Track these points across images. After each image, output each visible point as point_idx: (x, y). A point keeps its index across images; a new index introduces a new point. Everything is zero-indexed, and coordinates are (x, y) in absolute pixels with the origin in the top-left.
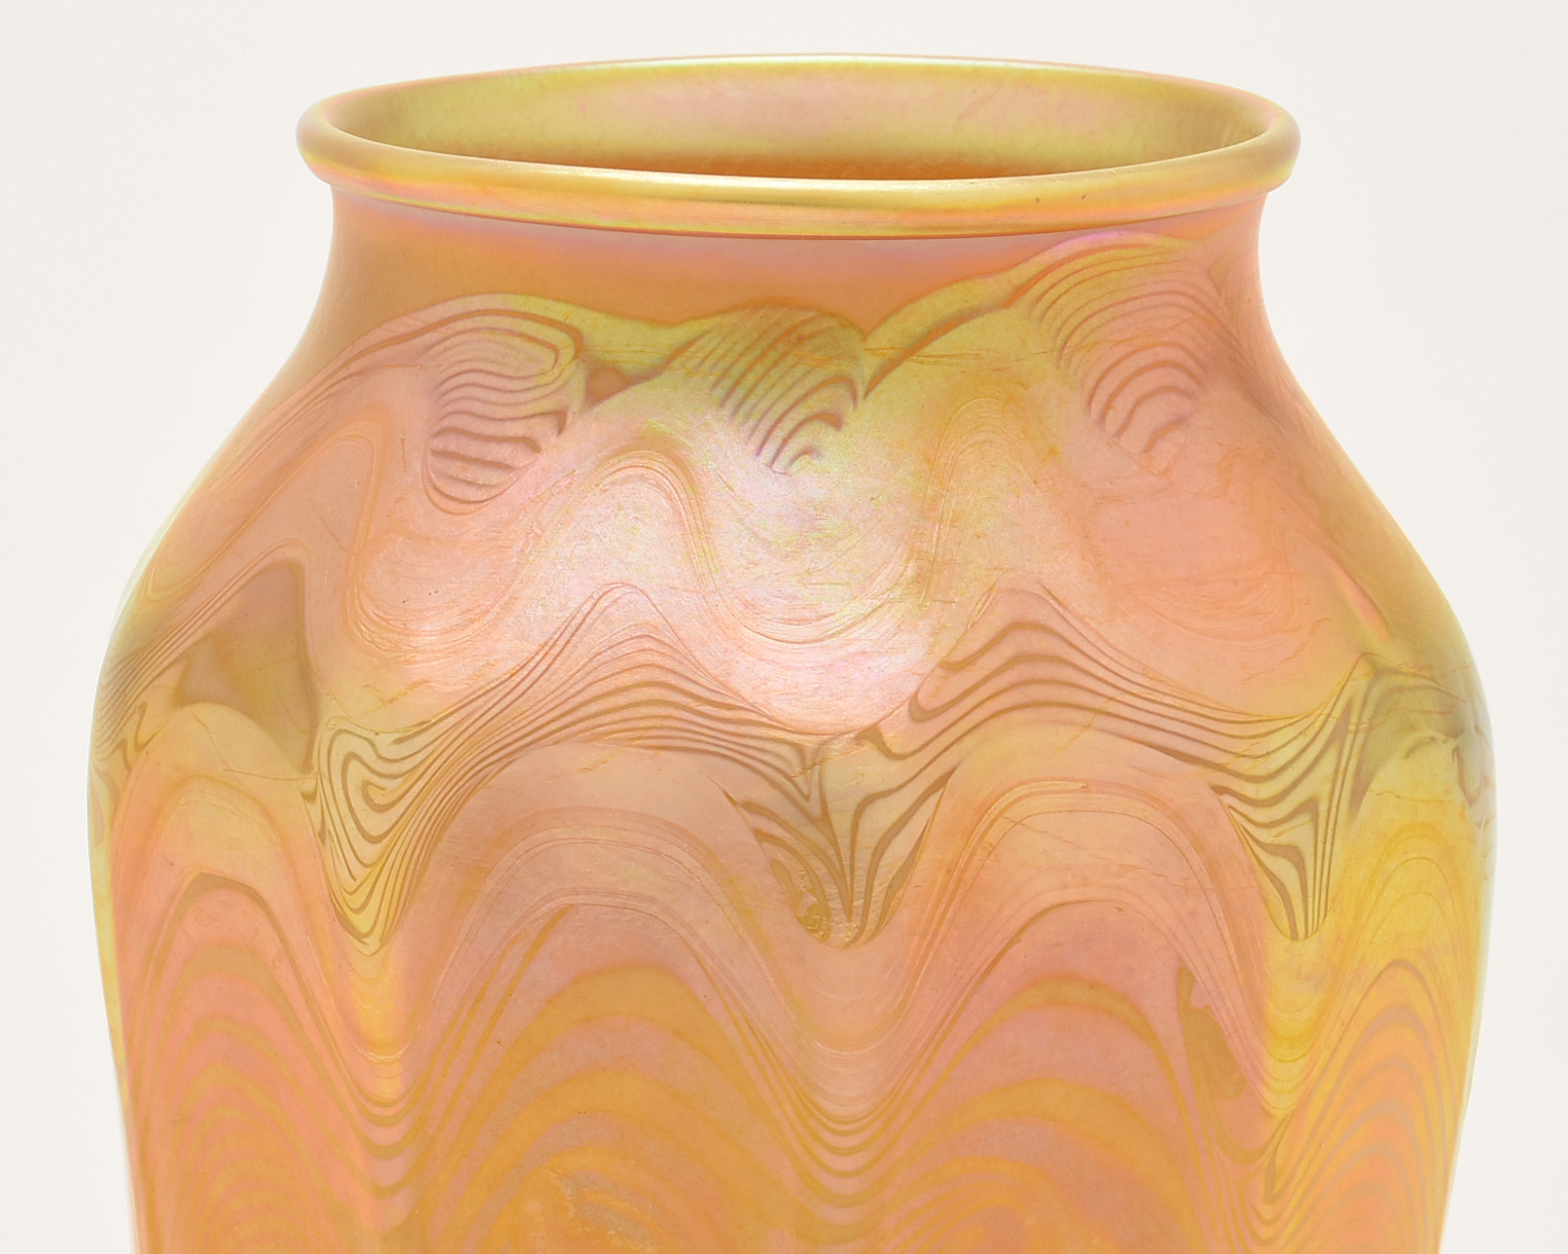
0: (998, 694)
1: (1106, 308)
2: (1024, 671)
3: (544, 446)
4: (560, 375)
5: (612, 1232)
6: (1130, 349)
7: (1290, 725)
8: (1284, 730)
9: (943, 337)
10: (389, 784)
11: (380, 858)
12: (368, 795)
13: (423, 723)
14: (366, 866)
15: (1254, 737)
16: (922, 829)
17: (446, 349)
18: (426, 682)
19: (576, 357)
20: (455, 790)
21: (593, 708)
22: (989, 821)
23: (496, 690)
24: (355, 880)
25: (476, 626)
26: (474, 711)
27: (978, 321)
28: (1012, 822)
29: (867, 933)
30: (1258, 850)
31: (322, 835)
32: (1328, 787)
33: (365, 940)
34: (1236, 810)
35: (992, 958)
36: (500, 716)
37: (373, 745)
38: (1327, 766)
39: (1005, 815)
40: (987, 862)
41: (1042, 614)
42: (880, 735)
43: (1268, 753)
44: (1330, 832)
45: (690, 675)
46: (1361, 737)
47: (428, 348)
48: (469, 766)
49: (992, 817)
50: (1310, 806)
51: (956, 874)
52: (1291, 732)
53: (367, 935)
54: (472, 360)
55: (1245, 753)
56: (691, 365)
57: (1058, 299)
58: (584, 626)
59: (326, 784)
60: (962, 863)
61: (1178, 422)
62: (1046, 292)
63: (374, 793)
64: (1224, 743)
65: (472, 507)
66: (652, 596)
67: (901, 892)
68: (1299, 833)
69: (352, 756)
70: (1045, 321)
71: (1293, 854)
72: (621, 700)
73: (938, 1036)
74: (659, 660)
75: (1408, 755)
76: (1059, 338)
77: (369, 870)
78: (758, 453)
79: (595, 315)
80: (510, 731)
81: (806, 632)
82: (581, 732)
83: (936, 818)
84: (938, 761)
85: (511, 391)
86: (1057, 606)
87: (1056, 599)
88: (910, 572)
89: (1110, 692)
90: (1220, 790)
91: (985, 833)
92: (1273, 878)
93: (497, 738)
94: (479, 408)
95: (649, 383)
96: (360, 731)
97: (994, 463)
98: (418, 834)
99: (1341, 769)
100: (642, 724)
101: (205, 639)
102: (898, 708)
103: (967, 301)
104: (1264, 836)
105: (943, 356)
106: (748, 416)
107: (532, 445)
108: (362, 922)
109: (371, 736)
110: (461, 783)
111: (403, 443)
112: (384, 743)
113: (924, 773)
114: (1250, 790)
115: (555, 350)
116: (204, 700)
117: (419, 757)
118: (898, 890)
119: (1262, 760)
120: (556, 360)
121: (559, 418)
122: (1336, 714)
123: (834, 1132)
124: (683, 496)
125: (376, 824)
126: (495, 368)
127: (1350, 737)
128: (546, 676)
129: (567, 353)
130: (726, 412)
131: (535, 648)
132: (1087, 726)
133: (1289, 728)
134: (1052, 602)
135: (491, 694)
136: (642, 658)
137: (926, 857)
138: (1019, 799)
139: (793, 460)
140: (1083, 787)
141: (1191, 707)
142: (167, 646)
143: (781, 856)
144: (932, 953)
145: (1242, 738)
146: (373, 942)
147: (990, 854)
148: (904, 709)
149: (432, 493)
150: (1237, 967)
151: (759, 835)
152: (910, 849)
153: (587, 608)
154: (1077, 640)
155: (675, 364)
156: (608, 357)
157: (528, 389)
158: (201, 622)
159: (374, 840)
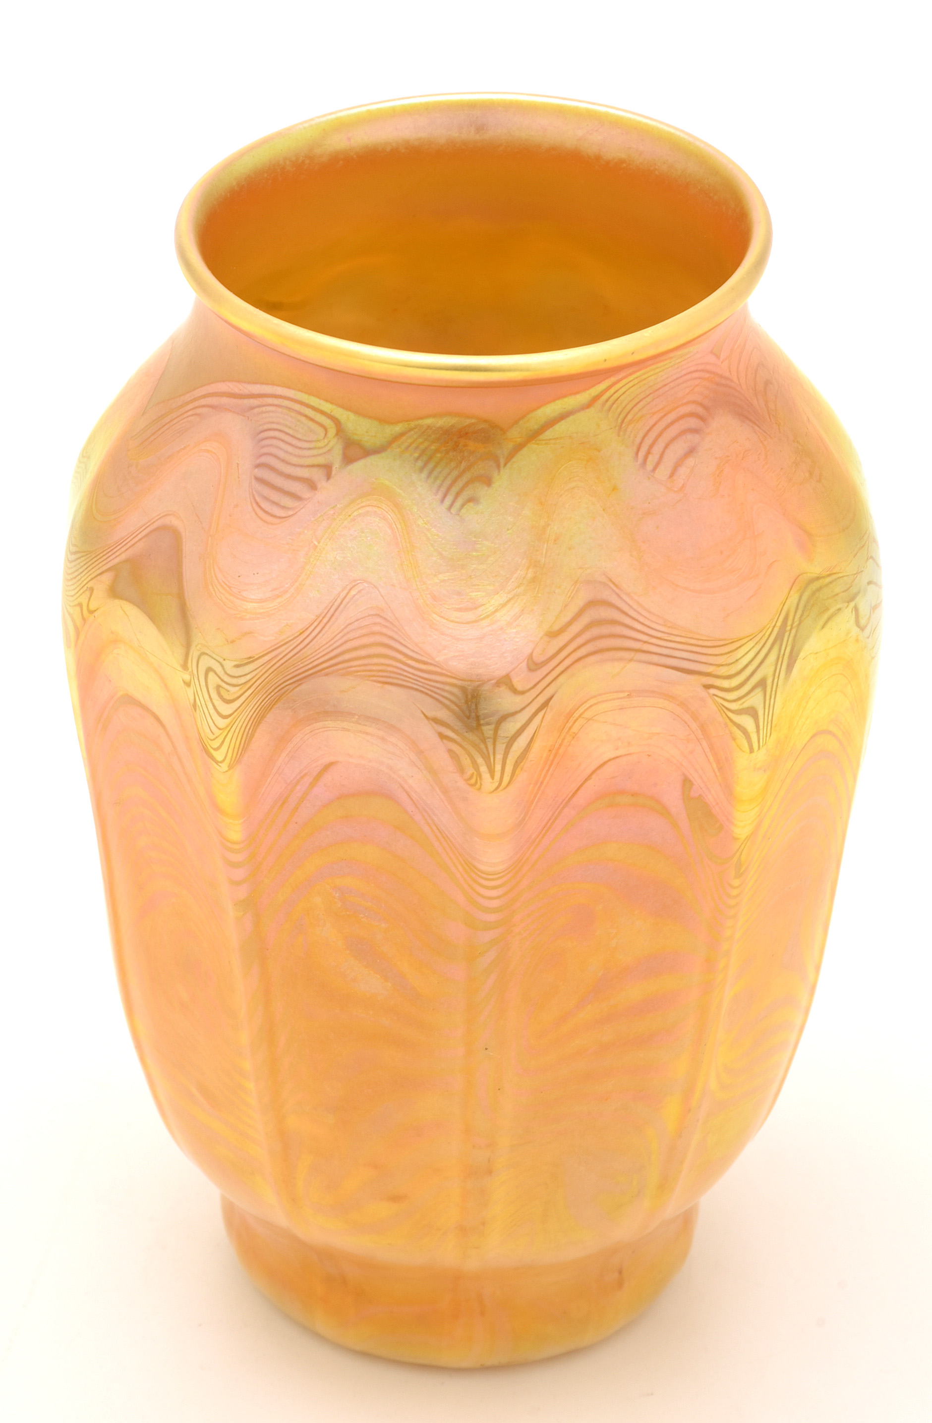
0: (579, 647)
1: (648, 396)
2: (595, 631)
3: (319, 486)
4: (328, 444)
5: (362, 916)
6: (662, 414)
7: (751, 640)
8: (747, 644)
9: (551, 429)
10: (232, 689)
11: (227, 727)
12: (220, 693)
13: (250, 658)
14: (220, 729)
15: (729, 653)
16: (534, 730)
17: (262, 412)
18: (251, 633)
19: (337, 434)
20: (269, 697)
21: (347, 656)
22: (573, 721)
23: (292, 642)
24: (214, 734)
25: (279, 600)
26: (279, 654)
27: (571, 418)
28: (587, 719)
29: (501, 788)
30: (730, 715)
31: (195, 705)
32: (773, 669)
33: (220, 764)
34: (716, 696)
35: (575, 790)
36: (294, 657)
37: (222, 666)
38: (773, 657)
39: (583, 716)
40: (572, 742)
41: (606, 595)
42: (510, 680)
43: (737, 660)
44: (773, 693)
45: (402, 641)
46: (794, 631)
47: (252, 408)
48: (277, 685)
49: (575, 718)
50: (762, 683)
51: (554, 752)
52: (751, 644)
53: (222, 762)
54: (278, 423)
55: (723, 664)
56: (403, 447)
57: (619, 398)
58: (342, 606)
59: (196, 680)
60: (557, 746)
61: (691, 451)
62: (612, 396)
63: (222, 692)
64: (711, 660)
65: (278, 521)
66: (381, 590)
67: (522, 764)
68: (756, 700)
69: (209, 670)
70: (611, 412)
71: (752, 712)
72: (363, 653)
73: (544, 831)
74: (384, 630)
75: (823, 627)
76: (619, 419)
77: (221, 731)
78: (442, 501)
79: (349, 413)
80: (299, 667)
81: (470, 616)
82: (340, 669)
83: (542, 724)
84: (544, 692)
85: (300, 448)
86: (615, 588)
87: (614, 583)
88: (530, 575)
89: (645, 638)
90: (707, 687)
91: (570, 728)
92: (739, 726)
93: (293, 670)
94: (281, 454)
95: (379, 455)
96: (214, 656)
97: (580, 500)
98: (248, 718)
99: (781, 655)
100: (374, 668)
101: (126, 561)
102: (521, 663)
103: (565, 408)
104: (734, 706)
105: (550, 439)
106: (436, 478)
107: (312, 485)
108: (219, 755)
109: (221, 660)
110: (273, 694)
111: (238, 467)
112: (229, 665)
113: (535, 700)
114: (726, 684)
115: (326, 430)
116: (126, 600)
117: (248, 677)
118: (521, 762)
119: (733, 665)
120: (326, 434)
121: (327, 469)
122: (779, 624)
123: (486, 879)
124: (399, 527)
125: (226, 709)
126: (291, 432)
127: (787, 634)
128: (321, 635)
129: (332, 431)
130: (424, 475)
131: (314, 617)
132: (631, 660)
133: (751, 641)
134: (612, 585)
135: (289, 644)
136: (377, 628)
137: (537, 746)
138: (591, 706)
139: (462, 506)
140: (628, 695)
141: (692, 641)
142: (105, 557)
143: (455, 747)
144: (540, 791)
145: (722, 655)
146: (224, 767)
147: (574, 738)
148: (524, 665)
149: (255, 505)
150: (718, 774)
151: (442, 736)
152: (527, 743)
153: (342, 595)
154: (626, 608)
155: (394, 445)
156: (356, 437)
157: (310, 449)
158: (123, 549)
159: (225, 717)
